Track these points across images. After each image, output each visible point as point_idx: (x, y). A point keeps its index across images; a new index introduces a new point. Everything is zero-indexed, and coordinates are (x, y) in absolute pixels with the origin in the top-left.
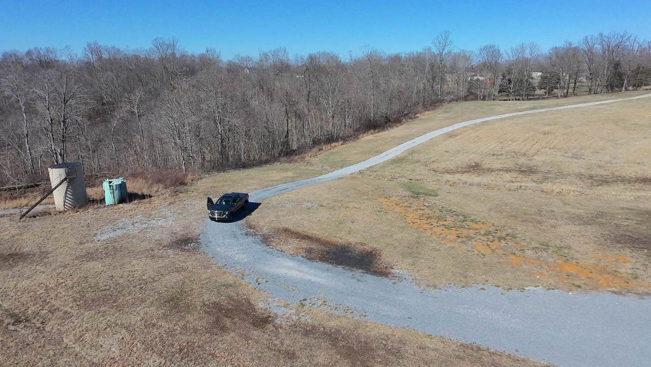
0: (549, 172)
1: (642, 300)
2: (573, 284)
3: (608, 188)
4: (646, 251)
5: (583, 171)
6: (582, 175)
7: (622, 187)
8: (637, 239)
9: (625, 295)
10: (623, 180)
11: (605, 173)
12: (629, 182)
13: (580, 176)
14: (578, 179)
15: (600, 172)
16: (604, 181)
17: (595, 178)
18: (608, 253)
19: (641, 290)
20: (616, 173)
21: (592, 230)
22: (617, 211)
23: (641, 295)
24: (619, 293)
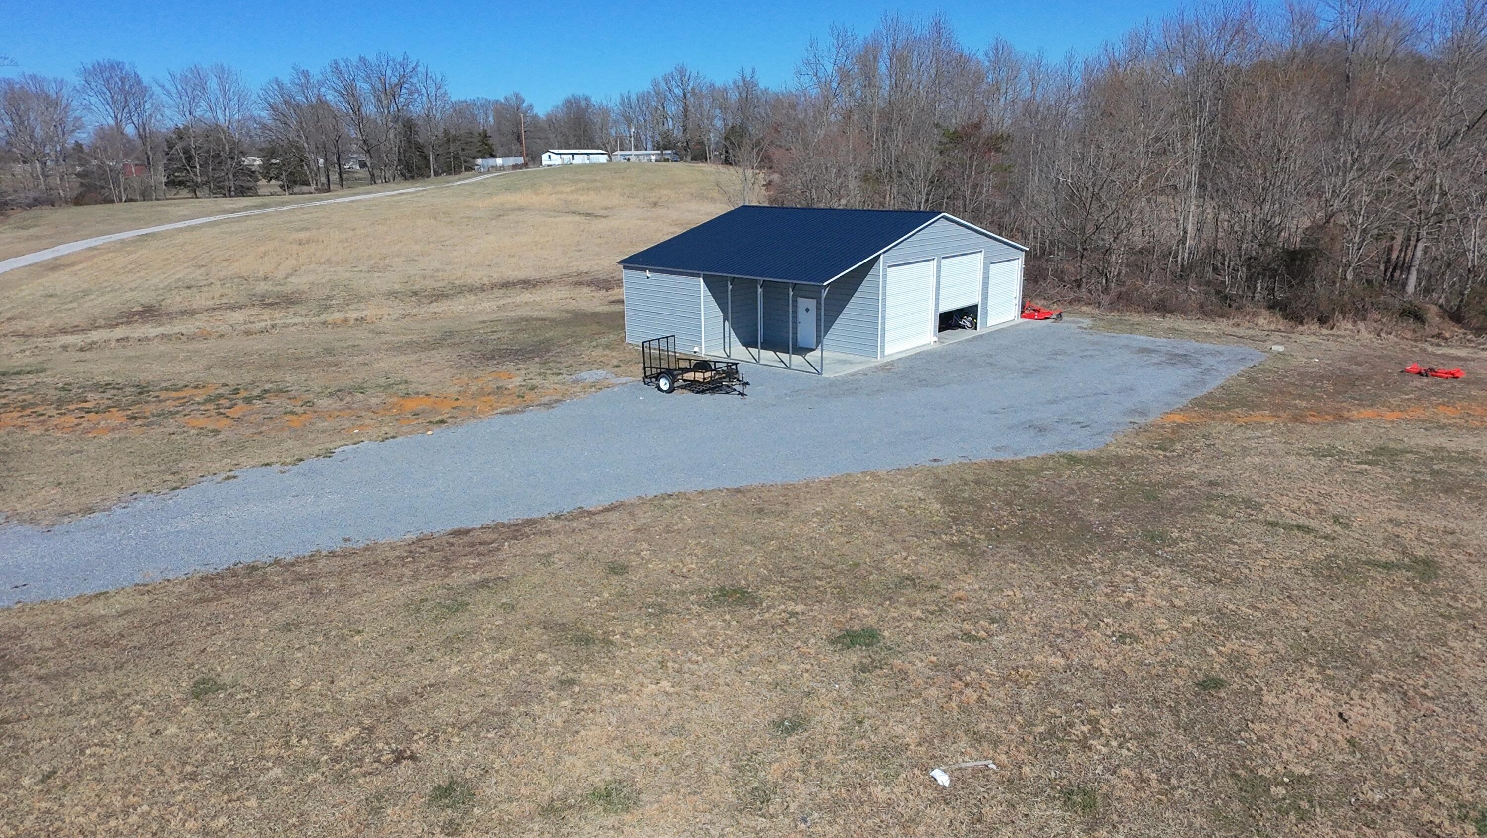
0: (329, 298)
1: (551, 410)
2: (430, 422)
3: (449, 303)
4: (537, 359)
5: (396, 287)
6: (397, 293)
7: (473, 298)
8: (520, 350)
9: (523, 411)
10: (472, 290)
11: (439, 284)
12: (482, 289)
13: (393, 294)
14: (392, 298)
15: (430, 283)
16: (439, 296)
17: (423, 294)
18: (478, 373)
19: (545, 399)
20: (457, 282)
21: (440, 356)
22: (475, 327)
23: (549, 405)
24: (515, 411)
